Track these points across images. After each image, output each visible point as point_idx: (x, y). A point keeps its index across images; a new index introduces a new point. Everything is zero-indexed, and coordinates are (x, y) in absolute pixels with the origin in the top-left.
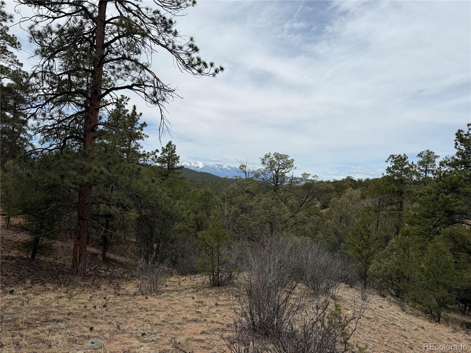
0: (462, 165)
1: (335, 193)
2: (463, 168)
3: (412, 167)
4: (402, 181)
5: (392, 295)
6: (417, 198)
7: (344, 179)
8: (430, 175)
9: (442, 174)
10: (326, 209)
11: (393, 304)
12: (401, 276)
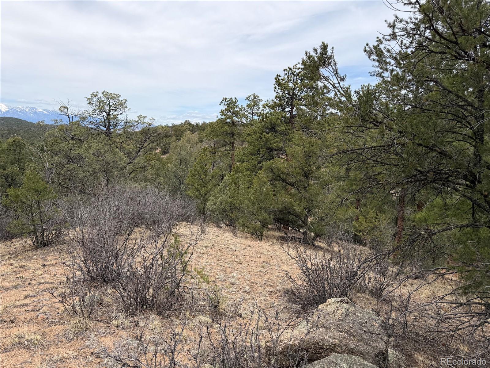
0: (279, 107)
1: (175, 138)
2: (280, 110)
3: (241, 110)
4: (233, 123)
5: (227, 225)
6: (245, 138)
7: (182, 123)
8: (256, 117)
9: (264, 116)
10: (166, 154)
11: (228, 232)
12: (233, 207)
